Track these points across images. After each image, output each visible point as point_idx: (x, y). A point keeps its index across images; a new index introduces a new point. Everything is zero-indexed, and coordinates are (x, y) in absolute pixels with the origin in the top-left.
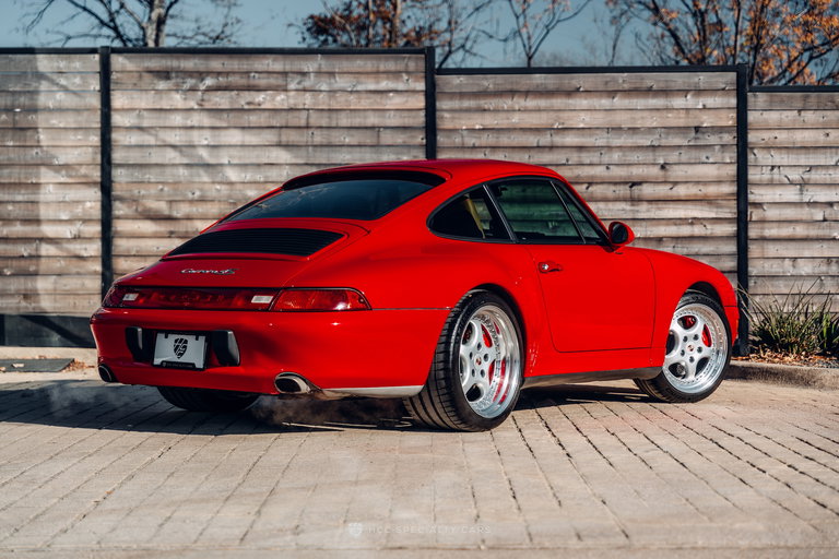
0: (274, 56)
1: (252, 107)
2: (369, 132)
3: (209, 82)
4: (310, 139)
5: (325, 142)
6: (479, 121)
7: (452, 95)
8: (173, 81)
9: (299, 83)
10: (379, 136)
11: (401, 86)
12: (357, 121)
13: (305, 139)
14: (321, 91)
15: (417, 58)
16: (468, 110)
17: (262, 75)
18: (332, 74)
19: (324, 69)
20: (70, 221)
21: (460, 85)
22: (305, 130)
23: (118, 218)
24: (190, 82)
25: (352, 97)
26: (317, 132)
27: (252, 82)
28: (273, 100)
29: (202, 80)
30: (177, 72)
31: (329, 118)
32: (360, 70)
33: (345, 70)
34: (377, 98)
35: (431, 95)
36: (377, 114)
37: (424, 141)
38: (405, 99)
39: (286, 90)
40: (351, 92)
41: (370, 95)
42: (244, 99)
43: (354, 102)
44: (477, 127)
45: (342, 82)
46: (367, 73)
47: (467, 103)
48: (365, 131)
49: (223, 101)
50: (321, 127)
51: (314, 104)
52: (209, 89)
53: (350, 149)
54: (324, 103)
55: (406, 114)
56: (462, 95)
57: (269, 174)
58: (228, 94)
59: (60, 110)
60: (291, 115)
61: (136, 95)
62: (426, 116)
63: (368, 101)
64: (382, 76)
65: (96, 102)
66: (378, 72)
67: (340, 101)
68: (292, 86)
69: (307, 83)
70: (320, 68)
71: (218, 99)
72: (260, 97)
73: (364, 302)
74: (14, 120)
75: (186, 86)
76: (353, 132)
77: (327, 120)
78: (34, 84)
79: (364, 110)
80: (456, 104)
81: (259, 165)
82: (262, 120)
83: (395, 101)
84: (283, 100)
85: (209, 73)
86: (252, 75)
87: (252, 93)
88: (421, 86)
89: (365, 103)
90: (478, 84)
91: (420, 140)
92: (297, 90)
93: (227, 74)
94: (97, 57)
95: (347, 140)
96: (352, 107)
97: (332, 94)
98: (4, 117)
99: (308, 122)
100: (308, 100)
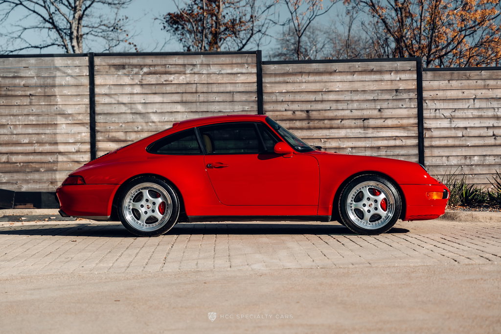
0: (178, 56)
1: (167, 83)
2: (228, 95)
3: (145, 70)
4: (198, 99)
5: (205, 100)
6: (285, 88)
7: (271, 75)
8: (127, 70)
9: (191, 70)
10: (233, 97)
11: (244, 71)
12: (222, 89)
13: (195, 99)
14: (203, 74)
15: (252, 56)
16: (279, 83)
17: (172, 66)
18: (208, 65)
19: (204, 62)
20: (74, 143)
21: (275, 70)
22: (195, 94)
23: (99, 141)
24: (136, 70)
25: (219, 77)
26: (201, 95)
27: (167, 70)
28: (178, 79)
29: (142, 69)
30: (129, 65)
31: (208, 87)
32: (223, 63)
33: (215, 63)
34: (232, 77)
35: (260, 75)
36: (232, 85)
37: (257, 98)
38: (246, 77)
39: (185, 74)
40: (219, 74)
41: (228, 76)
42: (163, 79)
43: (220, 79)
44: (284, 91)
45: (214, 69)
46: (227, 64)
47: (278, 79)
48: (225, 94)
49: (152, 80)
50: (203, 92)
51: (200, 81)
52: (145, 74)
53: (218, 103)
54: (204, 80)
55: (247, 85)
56: (276, 75)
57: (177, 117)
58: (155, 76)
59: (68, 86)
60: (188, 86)
61: (107, 77)
62: (257, 86)
63: (227, 78)
64: (234, 65)
65: (86, 81)
66: (232, 64)
67: (213, 79)
68: (188, 71)
69: (196, 70)
70: (202, 62)
71: (150, 79)
72: (171, 78)
74: (44, 91)
75: (133, 72)
76: (220, 95)
77: (207, 89)
78: (55, 73)
79: (226, 83)
80: (273, 79)
81: (171, 112)
82: (173, 89)
83: (242, 79)
84: (183, 79)
85: (145, 65)
86: (167, 66)
87: (167, 75)
88: (255, 70)
89: (226, 80)
90: (284, 69)
91: (254, 98)
92: (190, 74)
93: (155, 65)
94: (87, 58)
95: (217, 99)
96: (219, 82)
97: (209, 75)
98: (39, 90)
99: (196, 90)
100: (196, 78)
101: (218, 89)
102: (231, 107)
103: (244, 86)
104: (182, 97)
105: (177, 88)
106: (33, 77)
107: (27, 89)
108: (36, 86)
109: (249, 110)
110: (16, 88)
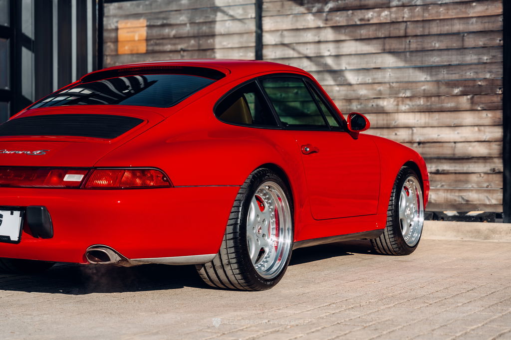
1: (363, 23)
2: (455, 37)
3: (331, 5)
4: (407, 46)
5: (419, 47)
8: (306, 6)
10: (463, 40)
12: (446, 28)
13: (403, 46)
14: (416, 6)
22: (403, 39)
24: (317, 6)
25: (442, 9)
26: (413, 40)
27: (363, 2)
28: (379, 16)
31: (423, 27)
34: (463, 8)
36: (462, 21)
37: (502, 42)
38: (486, 7)
39: (389, 7)
41: (456, 6)
42: (357, 17)
48: (451, 37)
49: (341, 19)
50: (416, 36)
51: (411, 17)
52: (332, 10)
53: (439, 53)
54: (418, 16)
55: (486, 20)
57: (376, 76)
58: (345, 13)
59: (229, 35)
60: (393, 27)
61: (279, 19)
62: (504, 20)
63: (454, 11)
65: (252, 26)
67: (432, 13)
68: (394, 3)
71: (338, 18)
72: (370, 14)
73: (167, 181)
74: (199, 43)
75: (314, 10)
76: (442, 38)
77: (421, 29)
78: (212, 16)
79: (452, 19)
81: (367, 70)
82: (370, 33)
83: (478, 10)
84: (387, 15)
87: (363, 11)
89: (452, 13)
91: (498, 41)
92: (397, 6)
96: (442, 17)
97: (425, 7)
98: (192, 42)
99: (406, 32)
100: (406, 14)
101: (439, 29)
102: (459, 58)
103: (482, 23)
104: (384, 44)
105: (376, 30)
106: (185, 24)
107: (177, 41)
108: (189, 37)
109: (488, 61)
110: (165, 41)
